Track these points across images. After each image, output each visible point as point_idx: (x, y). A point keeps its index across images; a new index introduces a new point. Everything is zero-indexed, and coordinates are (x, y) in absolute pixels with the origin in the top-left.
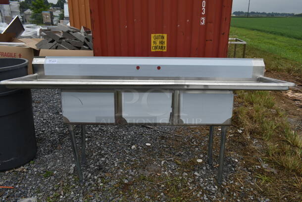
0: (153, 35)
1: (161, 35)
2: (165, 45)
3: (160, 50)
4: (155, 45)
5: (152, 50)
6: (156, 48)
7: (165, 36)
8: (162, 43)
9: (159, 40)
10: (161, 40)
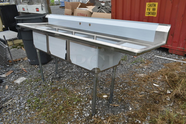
0: (147, 4)
1: (154, 3)
2: (156, 11)
3: (152, 15)
4: (148, 11)
5: (146, 15)
6: (149, 13)
7: (157, 4)
8: (154, 9)
9: (152, 7)
10: (153, 7)
